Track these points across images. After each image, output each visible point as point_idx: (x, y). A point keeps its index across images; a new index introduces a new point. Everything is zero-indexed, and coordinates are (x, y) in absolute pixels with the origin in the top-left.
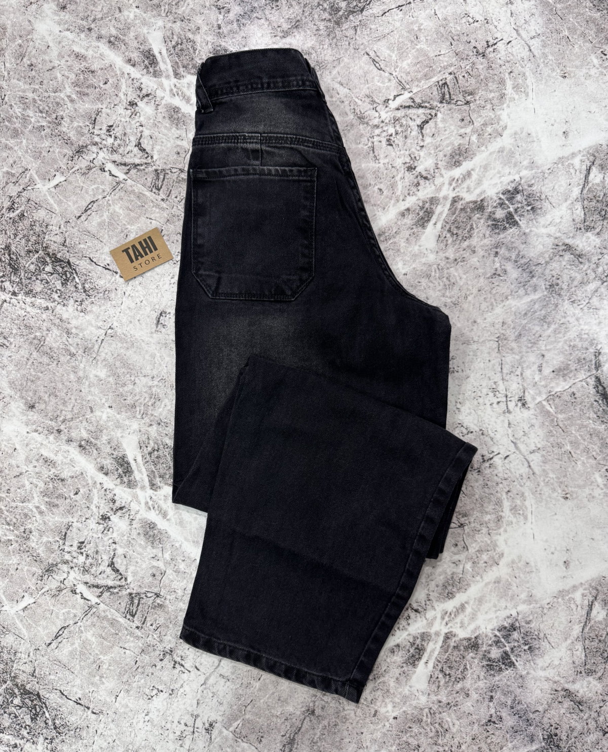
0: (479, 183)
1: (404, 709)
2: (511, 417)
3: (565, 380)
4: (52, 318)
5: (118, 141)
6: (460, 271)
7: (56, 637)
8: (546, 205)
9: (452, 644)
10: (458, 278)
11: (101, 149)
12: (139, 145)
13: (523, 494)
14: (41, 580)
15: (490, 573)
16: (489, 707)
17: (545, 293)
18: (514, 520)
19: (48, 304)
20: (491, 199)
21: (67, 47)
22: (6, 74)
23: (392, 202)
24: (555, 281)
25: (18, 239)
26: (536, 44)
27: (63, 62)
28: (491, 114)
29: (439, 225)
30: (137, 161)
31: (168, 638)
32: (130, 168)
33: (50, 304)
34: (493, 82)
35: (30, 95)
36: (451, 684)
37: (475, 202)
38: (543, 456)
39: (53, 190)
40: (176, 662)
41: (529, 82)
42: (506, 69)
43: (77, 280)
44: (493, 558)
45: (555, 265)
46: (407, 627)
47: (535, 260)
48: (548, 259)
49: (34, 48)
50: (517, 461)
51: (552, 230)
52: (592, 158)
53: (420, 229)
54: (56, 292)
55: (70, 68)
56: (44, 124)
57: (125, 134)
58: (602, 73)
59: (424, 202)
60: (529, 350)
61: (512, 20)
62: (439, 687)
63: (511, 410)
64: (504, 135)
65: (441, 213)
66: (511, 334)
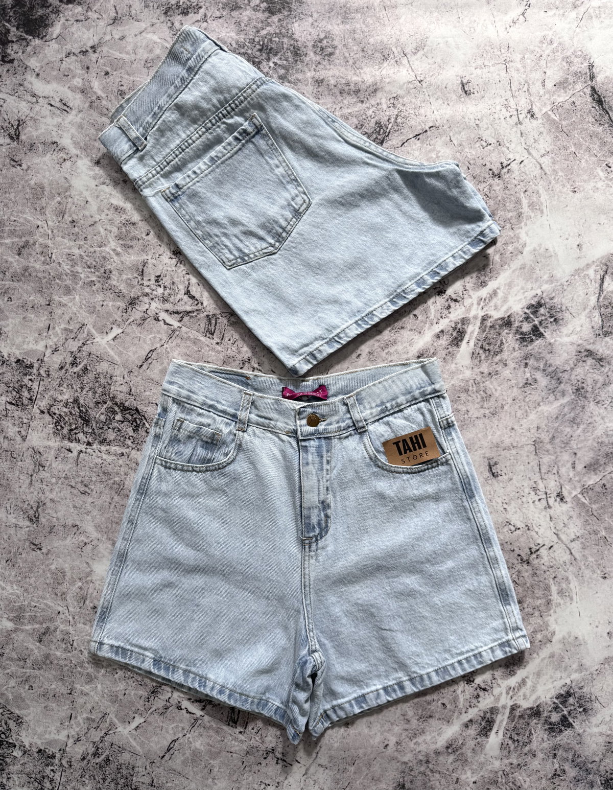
0: (505, 300)
1: (482, 774)
2: (551, 512)
3: (596, 474)
4: (128, 463)
5: (168, 291)
6: (495, 384)
7: (168, 750)
8: (567, 315)
9: (518, 714)
10: (494, 390)
11: (152, 299)
12: (188, 293)
13: (567, 579)
14: (148, 701)
15: (545, 650)
16: (553, 763)
17: (573, 397)
18: (562, 602)
19: (122, 450)
20: (517, 314)
21: (105, 201)
22: (50, 232)
23: (427, 325)
24: (581, 385)
25: (85, 392)
26: (546, 161)
27: (103, 216)
28: (511, 233)
29: (472, 344)
30: (188, 308)
31: (269, 738)
32: (182, 315)
33: (124, 451)
34: (510, 202)
35: (76, 251)
36: (519, 748)
37: (503, 319)
38: (582, 543)
39: (112, 342)
40: (278, 759)
41: (542, 199)
42: (521, 188)
43: (147, 425)
44: (546, 636)
45: (579, 370)
46: (477, 704)
47: (561, 368)
48: (572, 366)
49: (73, 204)
50: (560, 550)
51: (574, 338)
52: (604, 268)
53: (455, 348)
54: (129, 438)
55: (111, 221)
56: (94, 279)
57: (173, 283)
58: (608, 185)
59: (456, 323)
60: (563, 450)
61: (522, 139)
62: (509, 752)
63: (551, 505)
64: (524, 253)
65: (472, 332)
66: (546, 437)
